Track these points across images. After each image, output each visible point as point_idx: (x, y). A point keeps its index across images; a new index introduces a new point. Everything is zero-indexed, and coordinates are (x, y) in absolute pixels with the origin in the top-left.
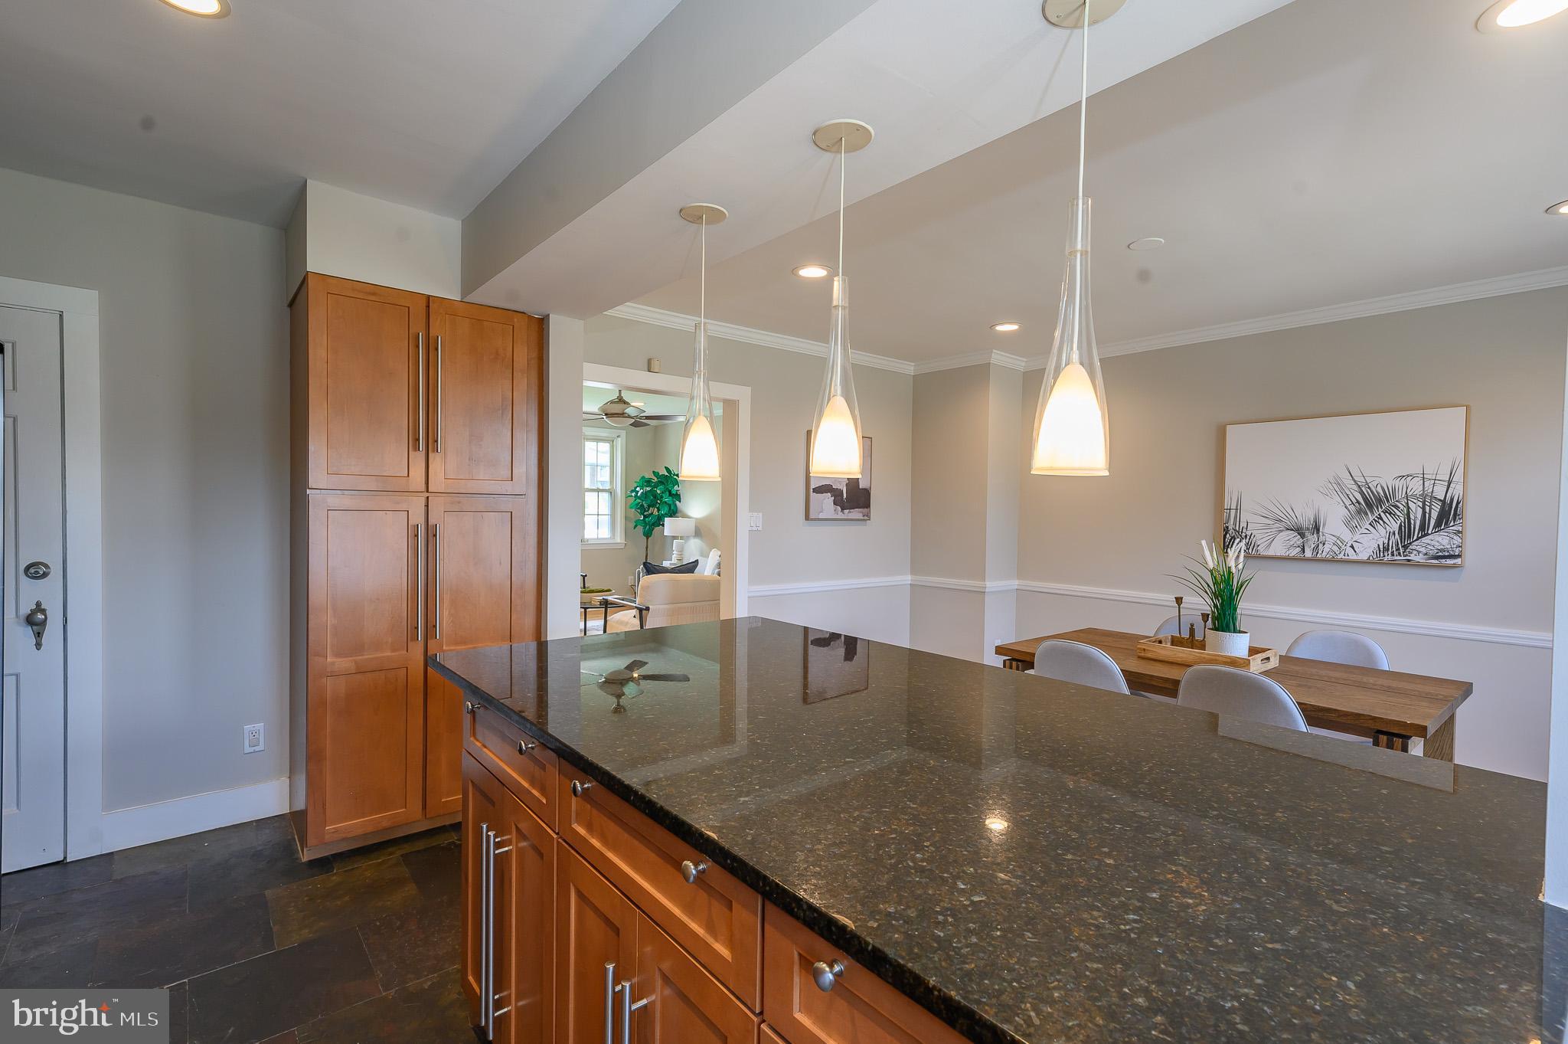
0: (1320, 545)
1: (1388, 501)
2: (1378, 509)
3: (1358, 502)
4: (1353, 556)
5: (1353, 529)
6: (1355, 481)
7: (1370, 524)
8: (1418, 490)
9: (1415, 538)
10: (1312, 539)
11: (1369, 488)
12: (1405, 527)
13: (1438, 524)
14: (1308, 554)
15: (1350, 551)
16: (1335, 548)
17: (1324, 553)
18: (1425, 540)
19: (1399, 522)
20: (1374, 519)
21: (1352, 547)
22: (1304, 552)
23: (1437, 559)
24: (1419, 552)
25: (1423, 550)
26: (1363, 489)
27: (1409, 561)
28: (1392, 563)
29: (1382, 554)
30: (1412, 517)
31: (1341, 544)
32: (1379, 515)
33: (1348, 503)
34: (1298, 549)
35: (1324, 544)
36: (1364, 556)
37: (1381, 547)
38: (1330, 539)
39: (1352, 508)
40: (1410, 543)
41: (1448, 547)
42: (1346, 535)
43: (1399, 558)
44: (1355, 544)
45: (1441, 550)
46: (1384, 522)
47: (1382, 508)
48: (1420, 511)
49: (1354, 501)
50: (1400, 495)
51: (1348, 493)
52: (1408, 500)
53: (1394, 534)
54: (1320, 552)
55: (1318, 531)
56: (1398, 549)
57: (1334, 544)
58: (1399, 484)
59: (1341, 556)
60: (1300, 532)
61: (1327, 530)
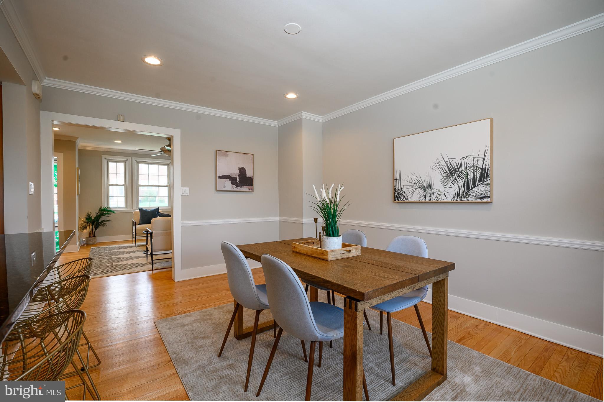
0: (432, 195)
1: (459, 170)
2: (455, 174)
3: (447, 172)
4: (445, 200)
5: (445, 186)
6: (445, 161)
7: (452, 183)
8: (471, 165)
9: (470, 188)
10: (428, 191)
11: (451, 164)
12: (466, 183)
13: (480, 181)
14: (427, 200)
15: (444, 197)
16: (438, 196)
17: (434, 199)
18: (475, 189)
19: (463, 181)
20: (453, 180)
21: (445, 195)
22: (425, 199)
23: (480, 199)
24: (472, 196)
25: (474, 194)
26: (448, 165)
27: (468, 200)
28: (461, 202)
29: (457, 197)
30: (469, 178)
31: (440, 194)
32: (455, 178)
33: (442, 172)
34: (423, 197)
35: (433, 194)
36: (449, 199)
37: (457, 194)
38: (436, 191)
39: (444, 175)
40: (468, 191)
41: (485, 192)
42: (442, 189)
43: (464, 199)
44: (446, 194)
45: (482, 194)
46: (457, 181)
47: (456, 174)
48: (472, 174)
49: (445, 171)
50: (464, 167)
51: (443, 167)
52: (467, 169)
53: (462, 187)
54: (432, 198)
55: (431, 187)
56: (463, 195)
57: (437, 194)
58: (463, 161)
59: (440, 200)
60: (424, 188)
61: (434, 187)
